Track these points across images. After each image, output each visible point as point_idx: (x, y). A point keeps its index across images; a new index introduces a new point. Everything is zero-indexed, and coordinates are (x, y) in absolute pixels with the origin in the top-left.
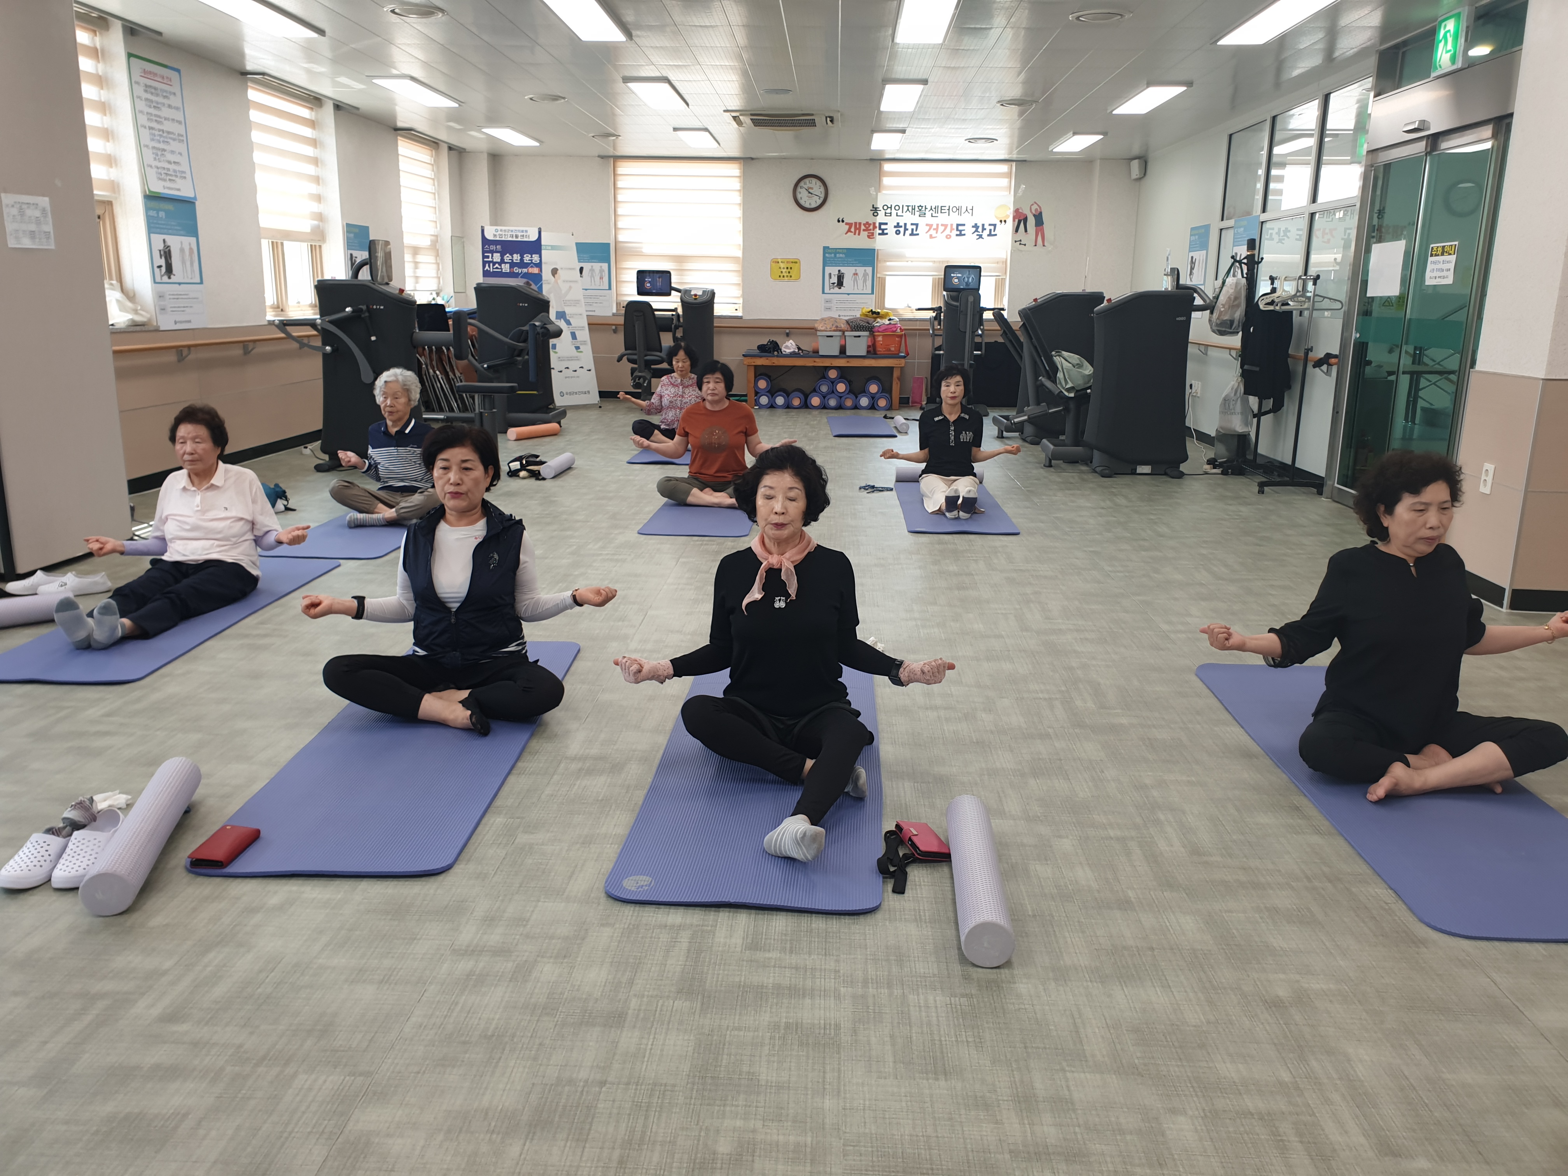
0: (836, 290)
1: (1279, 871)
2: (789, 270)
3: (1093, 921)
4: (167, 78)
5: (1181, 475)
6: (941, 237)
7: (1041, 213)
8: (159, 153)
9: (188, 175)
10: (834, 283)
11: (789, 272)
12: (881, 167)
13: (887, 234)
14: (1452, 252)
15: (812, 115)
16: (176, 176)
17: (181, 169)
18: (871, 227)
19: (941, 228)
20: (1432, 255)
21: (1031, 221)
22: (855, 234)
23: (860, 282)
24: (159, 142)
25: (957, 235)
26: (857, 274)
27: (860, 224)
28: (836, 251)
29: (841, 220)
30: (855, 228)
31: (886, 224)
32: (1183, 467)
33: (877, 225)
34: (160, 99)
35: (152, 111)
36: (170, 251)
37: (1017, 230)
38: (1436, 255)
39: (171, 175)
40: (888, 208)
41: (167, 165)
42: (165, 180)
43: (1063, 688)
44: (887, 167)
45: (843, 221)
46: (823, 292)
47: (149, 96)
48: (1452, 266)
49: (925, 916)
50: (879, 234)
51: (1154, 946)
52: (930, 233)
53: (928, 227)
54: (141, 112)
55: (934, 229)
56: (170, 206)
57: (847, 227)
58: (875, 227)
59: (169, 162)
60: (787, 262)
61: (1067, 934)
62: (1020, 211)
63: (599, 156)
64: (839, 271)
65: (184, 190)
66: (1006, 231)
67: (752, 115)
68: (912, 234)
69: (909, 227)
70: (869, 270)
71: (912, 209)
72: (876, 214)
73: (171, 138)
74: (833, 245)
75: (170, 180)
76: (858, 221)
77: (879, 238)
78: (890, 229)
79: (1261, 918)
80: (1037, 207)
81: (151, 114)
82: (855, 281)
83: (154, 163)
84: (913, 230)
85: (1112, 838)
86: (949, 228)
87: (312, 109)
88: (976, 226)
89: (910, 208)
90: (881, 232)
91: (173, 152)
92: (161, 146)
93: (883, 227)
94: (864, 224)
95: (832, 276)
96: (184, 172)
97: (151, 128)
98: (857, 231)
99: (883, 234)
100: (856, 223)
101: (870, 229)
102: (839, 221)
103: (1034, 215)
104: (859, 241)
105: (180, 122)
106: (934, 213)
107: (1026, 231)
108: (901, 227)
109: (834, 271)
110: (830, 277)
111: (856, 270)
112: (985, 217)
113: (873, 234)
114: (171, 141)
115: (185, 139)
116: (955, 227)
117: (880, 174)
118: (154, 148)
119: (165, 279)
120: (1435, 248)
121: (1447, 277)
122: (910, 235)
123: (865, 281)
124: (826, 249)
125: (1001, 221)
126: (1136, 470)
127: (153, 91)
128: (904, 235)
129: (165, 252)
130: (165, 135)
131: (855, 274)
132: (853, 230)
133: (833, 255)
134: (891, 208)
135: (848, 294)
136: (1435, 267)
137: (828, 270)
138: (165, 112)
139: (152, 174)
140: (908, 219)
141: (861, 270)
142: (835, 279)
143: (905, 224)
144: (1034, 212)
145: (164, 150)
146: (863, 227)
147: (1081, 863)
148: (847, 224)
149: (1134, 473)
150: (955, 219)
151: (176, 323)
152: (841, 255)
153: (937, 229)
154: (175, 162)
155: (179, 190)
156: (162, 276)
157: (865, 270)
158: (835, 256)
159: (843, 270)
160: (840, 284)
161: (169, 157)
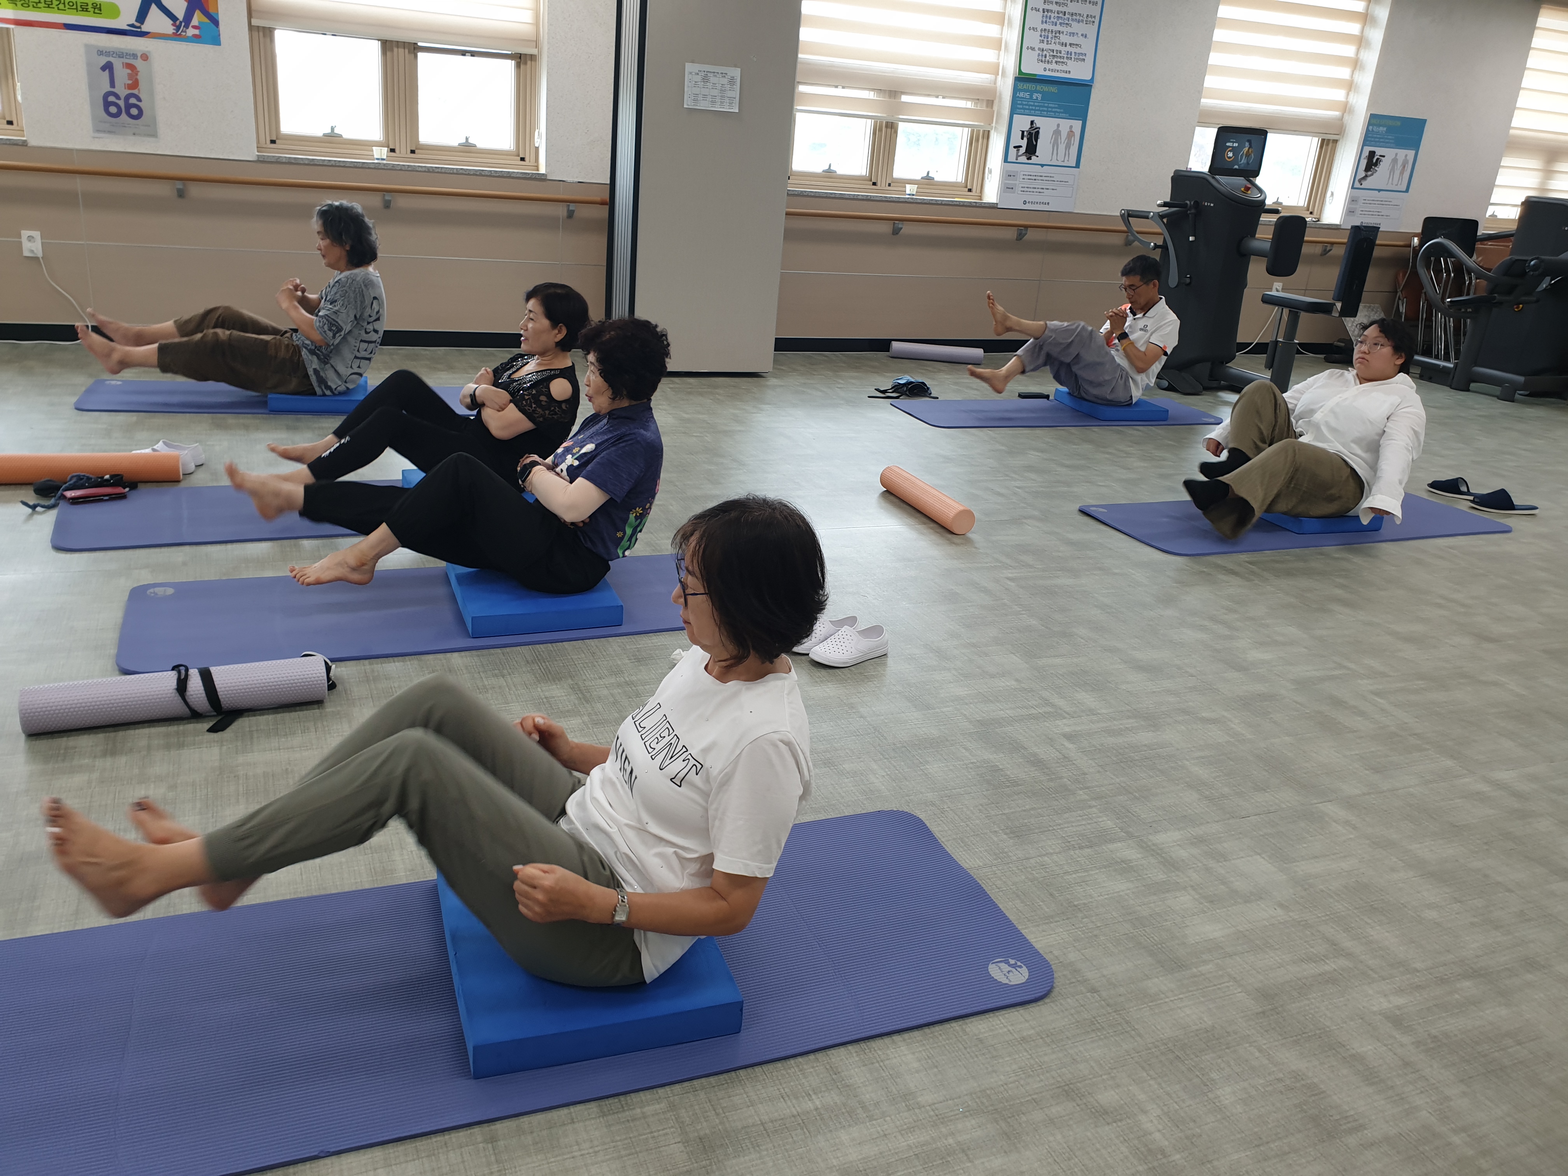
8: (1045, 36)
9: (1089, 58)
16: (1070, 58)
17: (1078, 50)
24: (1057, 24)
36: (1037, 133)
39: (1060, 57)
41: (1059, 47)
42: (1047, 62)
56: (1053, 89)
59: (1064, 44)
65: (1078, 71)
73: (1075, 20)
75: (1056, 62)
83: (1037, 45)
91: (1072, 34)
92: (1058, 28)
96: (1083, 55)
97: (1048, 11)
105: (1094, 4)
114: (1074, 24)
115: (1097, 21)
118: (1045, 30)
119: (1023, 159)
129: (1030, 134)
130: (1067, 16)
139: (1031, 57)
145: (1060, 32)
151: (1025, 203)
154: (1071, 45)
155: (1068, 72)
156: (1018, 156)
161: (1064, 38)
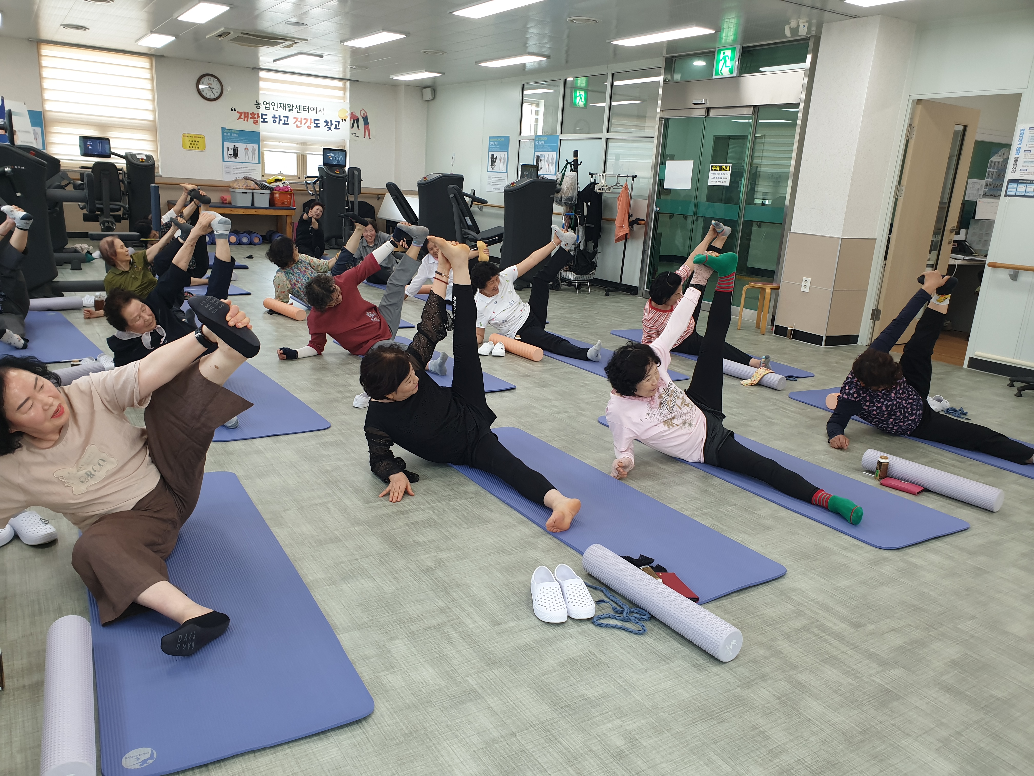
0: (233, 159)
2: (197, 143)
6: (304, 127)
7: (367, 117)
10: (231, 154)
11: (197, 144)
12: (259, 74)
13: (267, 122)
18: (256, 116)
19: (304, 121)
21: (361, 121)
22: (244, 120)
23: (250, 155)
25: (314, 127)
26: (247, 149)
27: (248, 113)
28: (231, 131)
29: (233, 109)
30: (244, 116)
31: (266, 115)
33: (260, 115)
37: (353, 127)
40: (267, 104)
44: (262, 74)
45: (235, 110)
46: (223, 160)
50: (262, 122)
52: (296, 124)
53: (295, 120)
55: (299, 121)
57: (239, 115)
58: (258, 117)
60: (195, 137)
62: (354, 114)
64: (234, 146)
66: (346, 126)
68: (284, 124)
69: (282, 118)
70: (256, 146)
71: (284, 106)
72: (258, 107)
74: (228, 127)
76: (246, 111)
77: (261, 124)
78: (269, 119)
80: (364, 112)
82: (247, 154)
84: (285, 120)
88: (326, 121)
89: (282, 105)
90: (262, 120)
93: (264, 117)
94: (250, 114)
95: (230, 149)
98: (246, 118)
99: (264, 121)
100: (245, 113)
101: (255, 118)
102: (232, 110)
103: (363, 118)
104: (248, 126)
106: (298, 110)
107: (358, 128)
108: (277, 118)
109: (231, 145)
110: (228, 150)
111: (247, 146)
112: (333, 116)
113: (257, 121)
116: (313, 121)
117: (258, 79)
122: (283, 124)
123: (253, 154)
124: (223, 129)
125: (342, 120)
128: (279, 124)
131: (246, 149)
132: (243, 117)
133: (229, 134)
134: (269, 104)
135: (242, 163)
137: (226, 144)
140: (281, 112)
141: (250, 146)
142: (231, 152)
143: (280, 116)
144: (362, 115)
146: (250, 116)
148: (238, 112)
150: (312, 115)
152: (235, 135)
153: (301, 122)
157: (253, 147)
158: (231, 135)
159: (237, 145)
160: (236, 155)
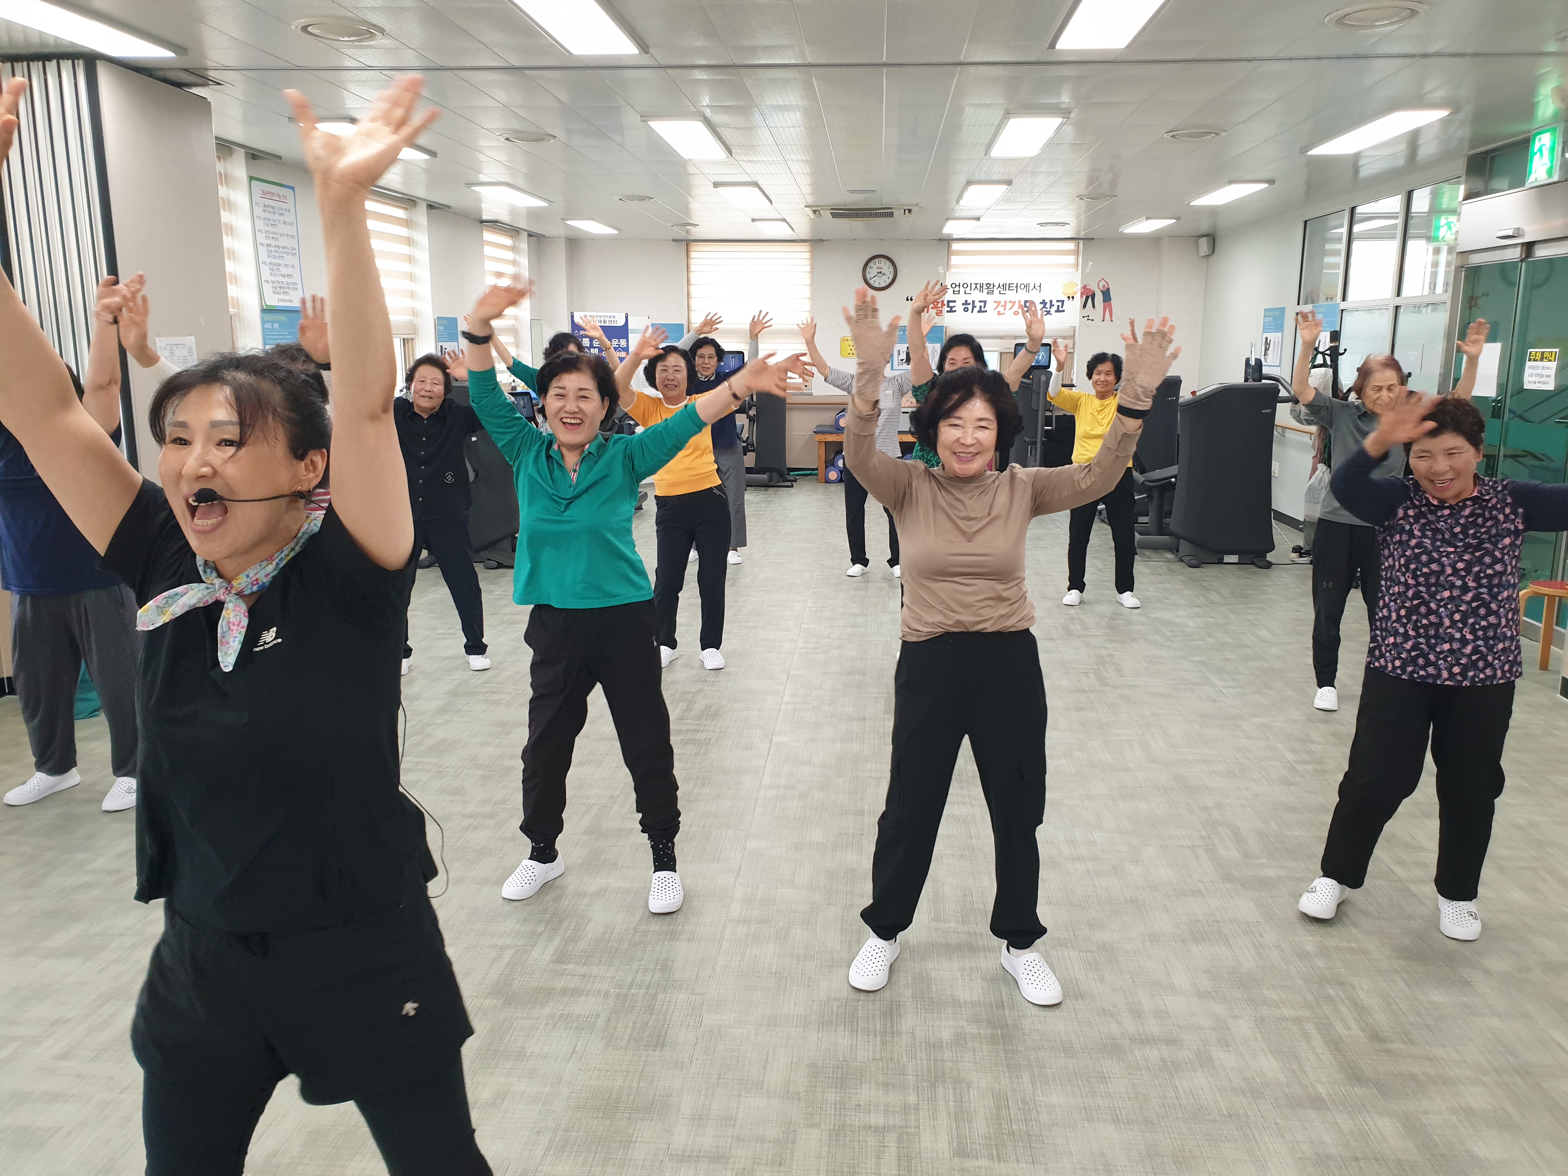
1: (1466, 1062)
3: (1290, 1123)
4: (283, 196)
5: (1269, 565)
6: (1009, 313)
7: (1108, 289)
8: (274, 268)
9: (299, 287)
12: (949, 246)
13: (955, 311)
14: (1553, 359)
15: (891, 208)
16: (289, 288)
17: (293, 281)
19: (1009, 305)
20: (1530, 360)
21: (1099, 297)
24: (275, 257)
32: (1270, 557)
34: (277, 217)
35: (270, 229)
37: (1085, 306)
38: (1534, 360)
39: (285, 288)
40: (956, 286)
41: (281, 279)
42: (279, 293)
43: (1204, 834)
44: (955, 246)
47: (267, 215)
48: (1552, 372)
49: (1122, 1115)
51: (1358, 1156)
52: (997, 310)
53: (996, 304)
54: (260, 231)
55: (1002, 306)
56: (282, 317)
59: (283, 276)
61: (1267, 1139)
62: (1088, 287)
63: (673, 240)
64: (908, 348)
67: (832, 209)
68: (980, 311)
69: (977, 304)
71: (980, 287)
73: (285, 253)
75: (283, 292)
78: (959, 307)
79: (1459, 1121)
80: (1105, 283)
81: (269, 232)
83: (270, 278)
84: (981, 307)
85: (1287, 1019)
86: (1017, 305)
87: (406, 209)
89: (978, 286)
90: (949, 309)
91: (286, 266)
92: (277, 261)
96: (296, 284)
97: (268, 245)
99: (951, 311)
103: (1102, 291)
105: (293, 237)
106: (1002, 290)
107: (1094, 307)
108: (970, 304)
112: (1053, 294)
114: (285, 256)
115: (298, 252)
117: (949, 252)
118: (270, 263)
120: (1533, 354)
121: (1547, 383)
122: (978, 312)
126: (1223, 559)
127: (271, 209)
128: (972, 312)
130: (281, 249)
134: (959, 286)
136: (1534, 372)
138: (281, 229)
139: (268, 289)
140: (976, 296)
142: (903, 356)
143: (974, 302)
144: (1101, 288)
145: (279, 265)
147: (1262, 1050)
149: (1221, 562)
153: (1005, 307)
154: (288, 276)
155: (291, 301)
160: (909, 360)
161: (284, 270)
